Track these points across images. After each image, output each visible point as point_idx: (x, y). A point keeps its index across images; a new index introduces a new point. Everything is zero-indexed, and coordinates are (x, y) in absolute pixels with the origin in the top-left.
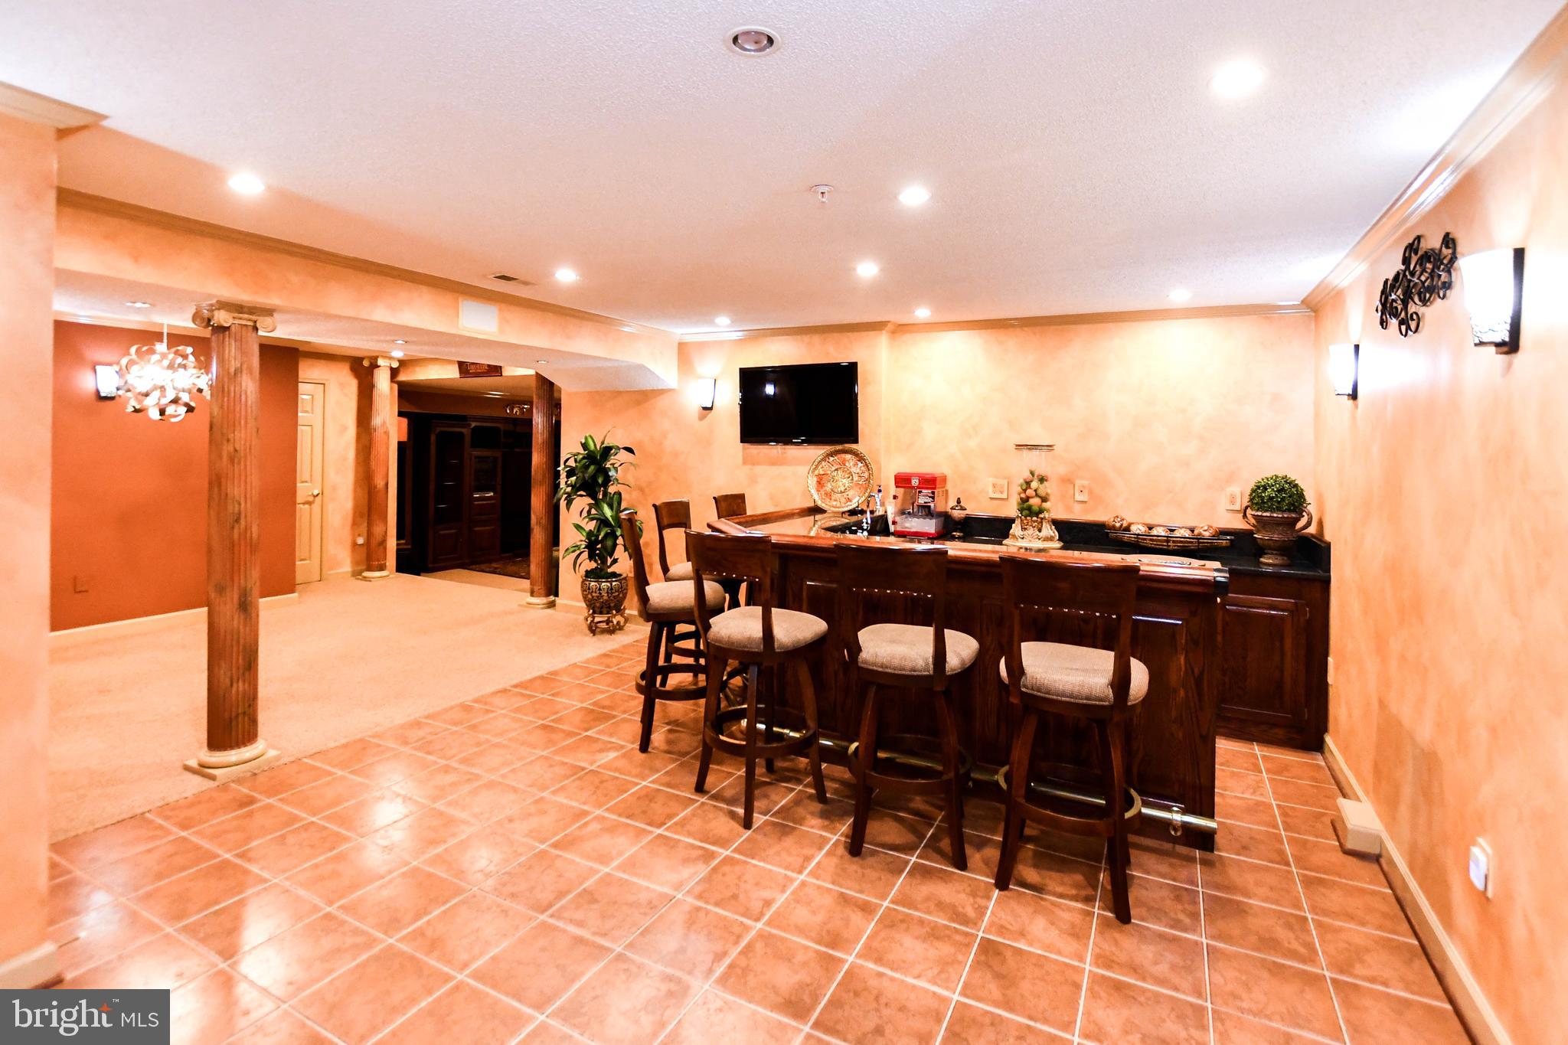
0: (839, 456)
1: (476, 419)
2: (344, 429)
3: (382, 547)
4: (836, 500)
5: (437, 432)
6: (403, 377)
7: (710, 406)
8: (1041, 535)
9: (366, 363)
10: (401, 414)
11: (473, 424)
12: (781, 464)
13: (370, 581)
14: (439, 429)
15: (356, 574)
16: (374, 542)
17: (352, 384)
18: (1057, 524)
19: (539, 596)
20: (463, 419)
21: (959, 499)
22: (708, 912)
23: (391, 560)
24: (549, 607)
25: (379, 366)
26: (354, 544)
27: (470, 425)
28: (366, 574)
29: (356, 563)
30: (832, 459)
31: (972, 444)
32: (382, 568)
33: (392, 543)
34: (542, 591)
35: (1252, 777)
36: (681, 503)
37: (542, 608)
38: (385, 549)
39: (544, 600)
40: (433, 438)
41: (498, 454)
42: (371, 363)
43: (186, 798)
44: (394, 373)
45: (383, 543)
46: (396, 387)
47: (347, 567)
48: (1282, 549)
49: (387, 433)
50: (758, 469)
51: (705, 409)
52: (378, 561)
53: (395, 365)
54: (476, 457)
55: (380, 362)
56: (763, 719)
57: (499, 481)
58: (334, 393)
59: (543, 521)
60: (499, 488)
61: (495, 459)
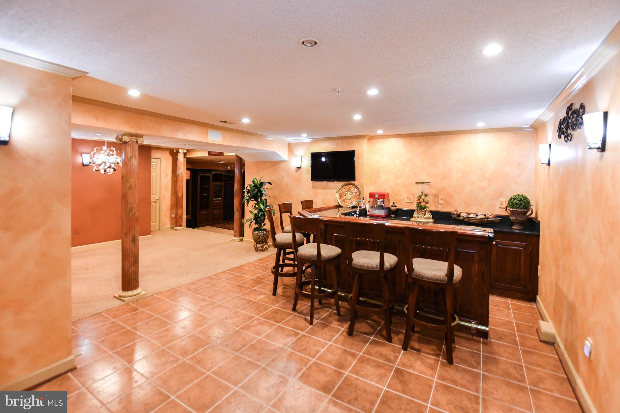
0: (348, 186)
1: (214, 171)
2: (167, 175)
4: (347, 203)
5: (200, 176)
6: (188, 156)
7: (300, 167)
8: (425, 216)
9: (175, 151)
10: (187, 169)
11: (214, 173)
12: (326, 189)
13: (177, 231)
14: (201, 175)
15: (172, 228)
16: (178, 216)
17: (170, 159)
18: (432, 212)
19: (237, 237)
20: (210, 171)
21: (394, 202)
22: (296, 354)
23: (184, 223)
24: (241, 241)
25: (180, 152)
26: (171, 217)
27: (212, 173)
28: (175, 228)
29: (172, 224)
30: (345, 187)
31: (399, 181)
32: (181, 226)
33: (184, 217)
34: (239, 236)
35: (506, 311)
36: (289, 204)
37: (238, 241)
38: (182, 219)
39: (239, 238)
40: (199, 178)
41: (222, 183)
42: (177, 151)
43: (115, 308)
44: (185, 154)
45: (181, 217)
46: (186, 159)
47: (168, 225)
48: (521, 223)
49: (182, 177)
50: (318, 191)
51: (298, 168)
52: (180, 223)
53: (185, 151)
54: (215, 185)
56: (318, 285)
57: (223, 194)
58: (164, 162)
59: (239, 209)
60: (223, 196)
61: (221, 185)
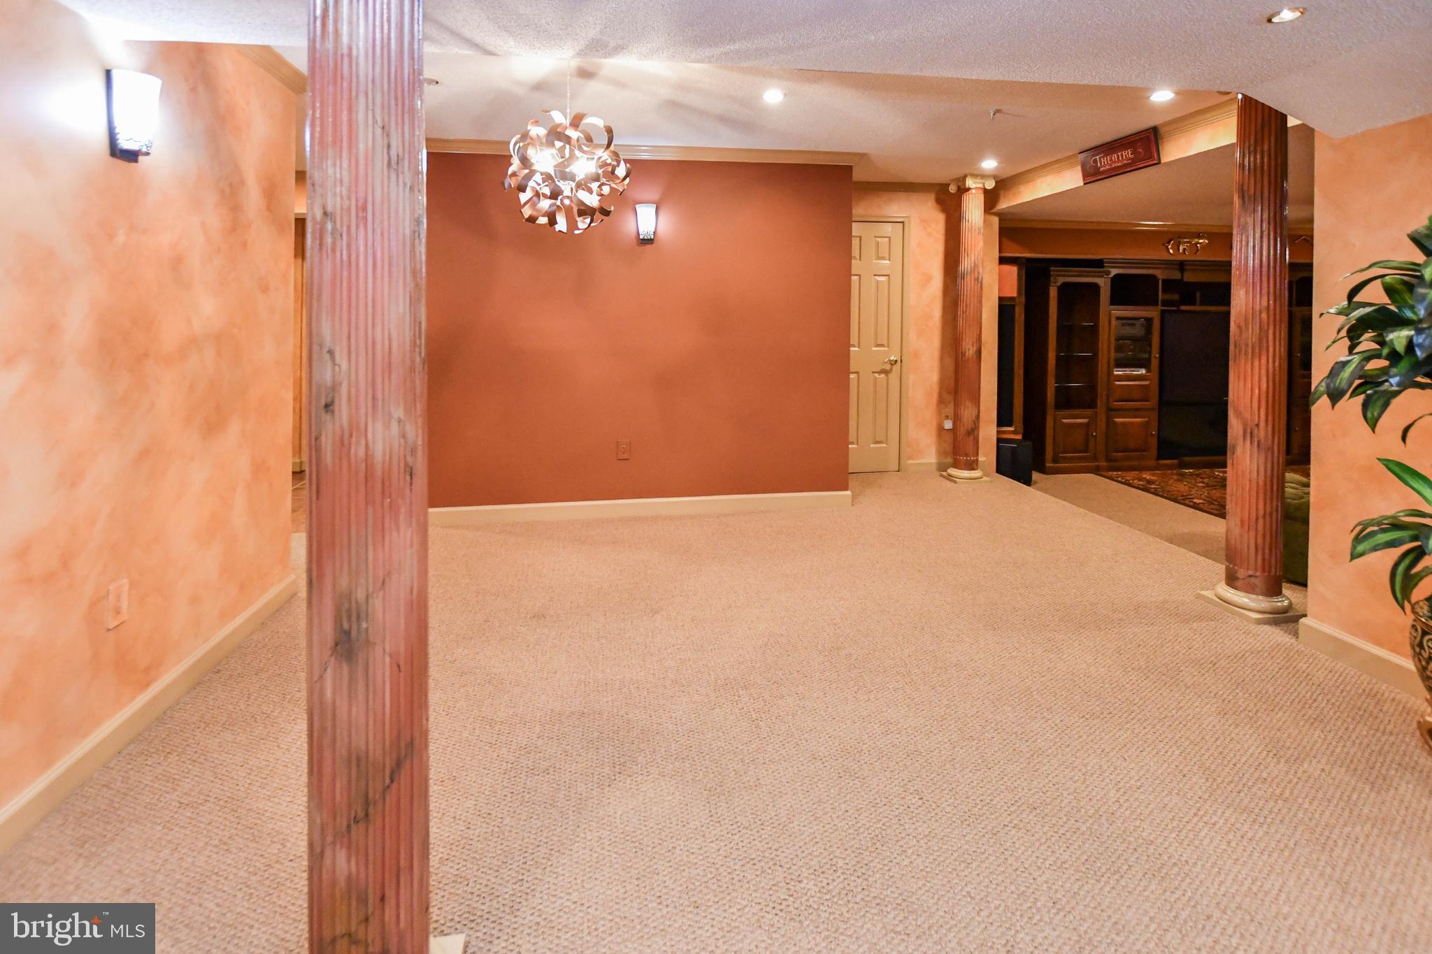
1: (1115, 263)
2: (927, 279)
3: (971, 437)
5: (1059, 284)
6: (1004, 205)
9: (953, 189)
10: (1003, 261)
11: (1114, 272)
13: (955, 482)
14: (1061, 280)
15: (942, 468)
16: (962, 430)
17: (938, 221)
19: (1250, 589)
20: (1099, 264)
23: (987, 455)
24: (1275, 623)
25: (969, 189)
26: (941, 429)
27: (1109, 273)
28: (953, 471)
29: (941, 453)
32: (972, 466)
33: (989, 432)
34: (1258, 582)
37: (1259, 622)
38: (976, 440)
39: (1263, 603)
40: (1053, 292)
41: (1153, 313)
42: (959, 188)
44: (991, 198)
45: (973, 431)
46: (996, 220)
47: (931, 457)
49: (979, 282)
52: (966, 455)
53: (990, 185)
54: (1118, 318)
55: (970, 183)
57: (1156, 354)
58: (916, 233)
59: (1261, 433)
60: (1155, 363)
61: (1149, 321)
